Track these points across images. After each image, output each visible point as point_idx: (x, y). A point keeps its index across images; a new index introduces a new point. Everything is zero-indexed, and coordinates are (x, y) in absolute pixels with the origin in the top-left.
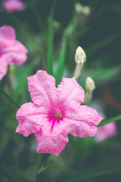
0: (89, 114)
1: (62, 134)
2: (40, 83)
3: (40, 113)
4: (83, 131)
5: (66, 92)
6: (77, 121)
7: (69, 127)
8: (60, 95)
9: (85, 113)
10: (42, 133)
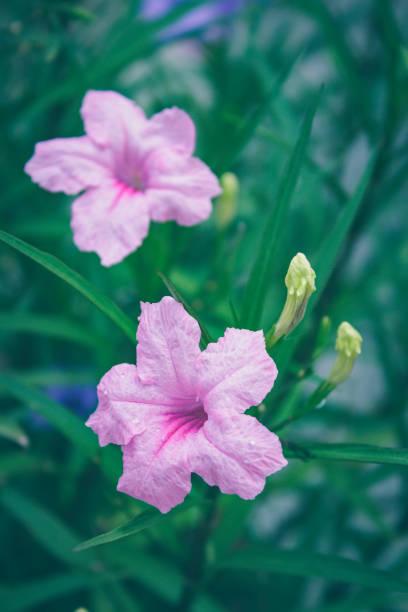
0: (253, 443)
1: (179, 469)
2: (162, 326)
3: (144, 402)
4: (227, 480)
5: (219, 369)
6: (221, 450)
7: (198, 458)
8: (203, 371)
9: (245, 437)
10: (135, 453)
